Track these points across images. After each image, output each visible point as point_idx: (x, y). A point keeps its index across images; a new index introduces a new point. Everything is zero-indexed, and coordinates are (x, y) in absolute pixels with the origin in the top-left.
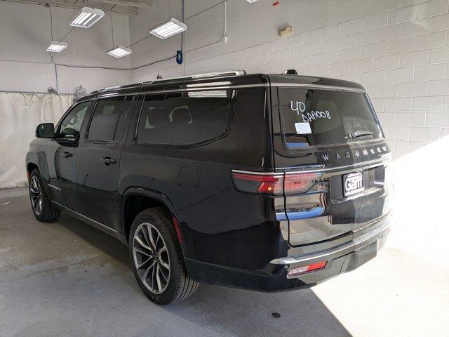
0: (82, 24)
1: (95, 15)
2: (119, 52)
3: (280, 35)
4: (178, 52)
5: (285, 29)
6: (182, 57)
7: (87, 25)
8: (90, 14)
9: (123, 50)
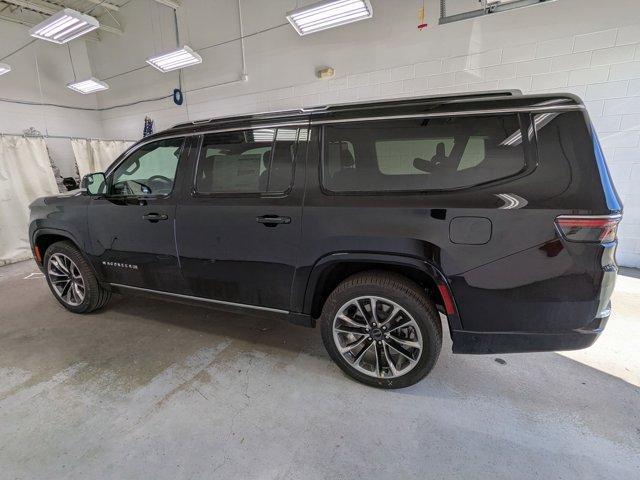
0: (52, 37)
1: (85, 23)
2: (88, 86)
3: (319, 76)
4: (176, 91)
5: (326, 71)
6: (181, 97)
7: (58, 39)
8: (76, 20)
9: (96, 84)
